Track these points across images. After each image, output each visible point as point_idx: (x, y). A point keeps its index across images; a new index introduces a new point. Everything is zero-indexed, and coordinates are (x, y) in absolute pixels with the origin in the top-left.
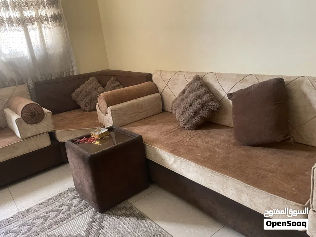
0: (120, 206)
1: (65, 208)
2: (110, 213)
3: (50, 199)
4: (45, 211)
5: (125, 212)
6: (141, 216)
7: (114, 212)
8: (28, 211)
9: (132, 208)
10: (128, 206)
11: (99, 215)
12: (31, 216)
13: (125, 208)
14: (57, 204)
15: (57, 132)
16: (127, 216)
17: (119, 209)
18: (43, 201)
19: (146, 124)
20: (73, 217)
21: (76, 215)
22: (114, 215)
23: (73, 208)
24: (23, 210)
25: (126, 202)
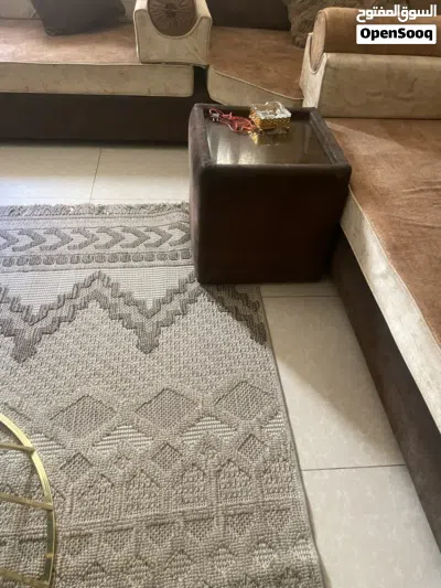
0: (241, 289)
1: (154, 237)
2: (215, 292)
3: (143, 207)
4: (123, 224)
5: (240, 306)
6: (261, 334)
7: (223, 294)
8: (101, 209)
9: (256, 306)
10: (253, 298)
11: (196, 285)
12: (100, 222)
13: (245, 298)
14: (149, 223)
15: (211, 73)
16: (238, 316)
17: (235, 296)
18: (133, 203)
19: (393, 135)
20: (156, 262)
21: (162, 263)
22: (220, 301)
23: (166, 247)
24: (96, 203)
25: (254, 287)
